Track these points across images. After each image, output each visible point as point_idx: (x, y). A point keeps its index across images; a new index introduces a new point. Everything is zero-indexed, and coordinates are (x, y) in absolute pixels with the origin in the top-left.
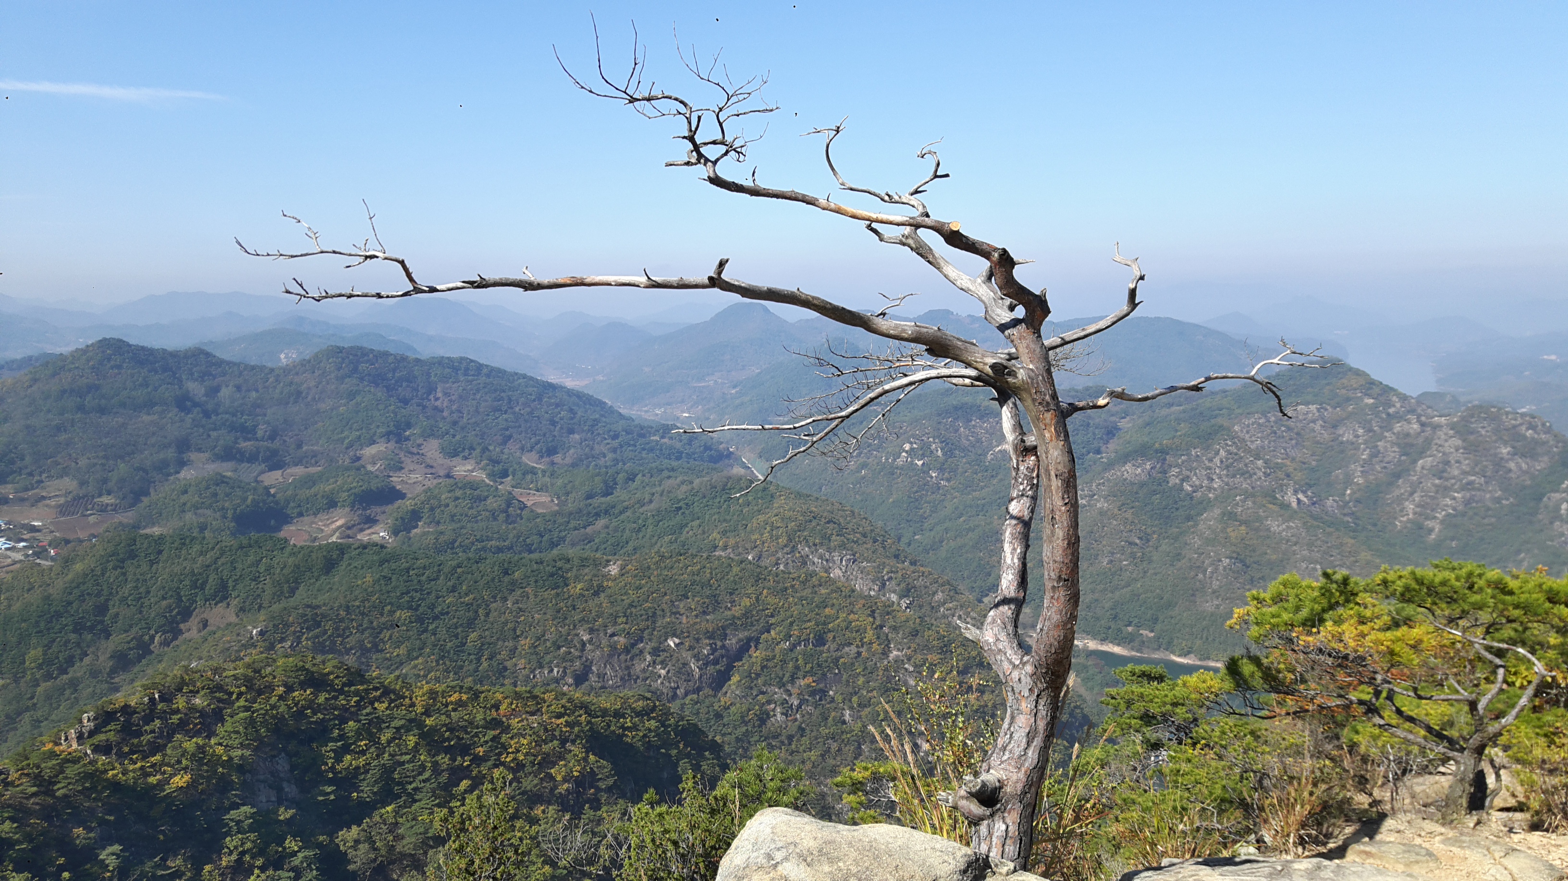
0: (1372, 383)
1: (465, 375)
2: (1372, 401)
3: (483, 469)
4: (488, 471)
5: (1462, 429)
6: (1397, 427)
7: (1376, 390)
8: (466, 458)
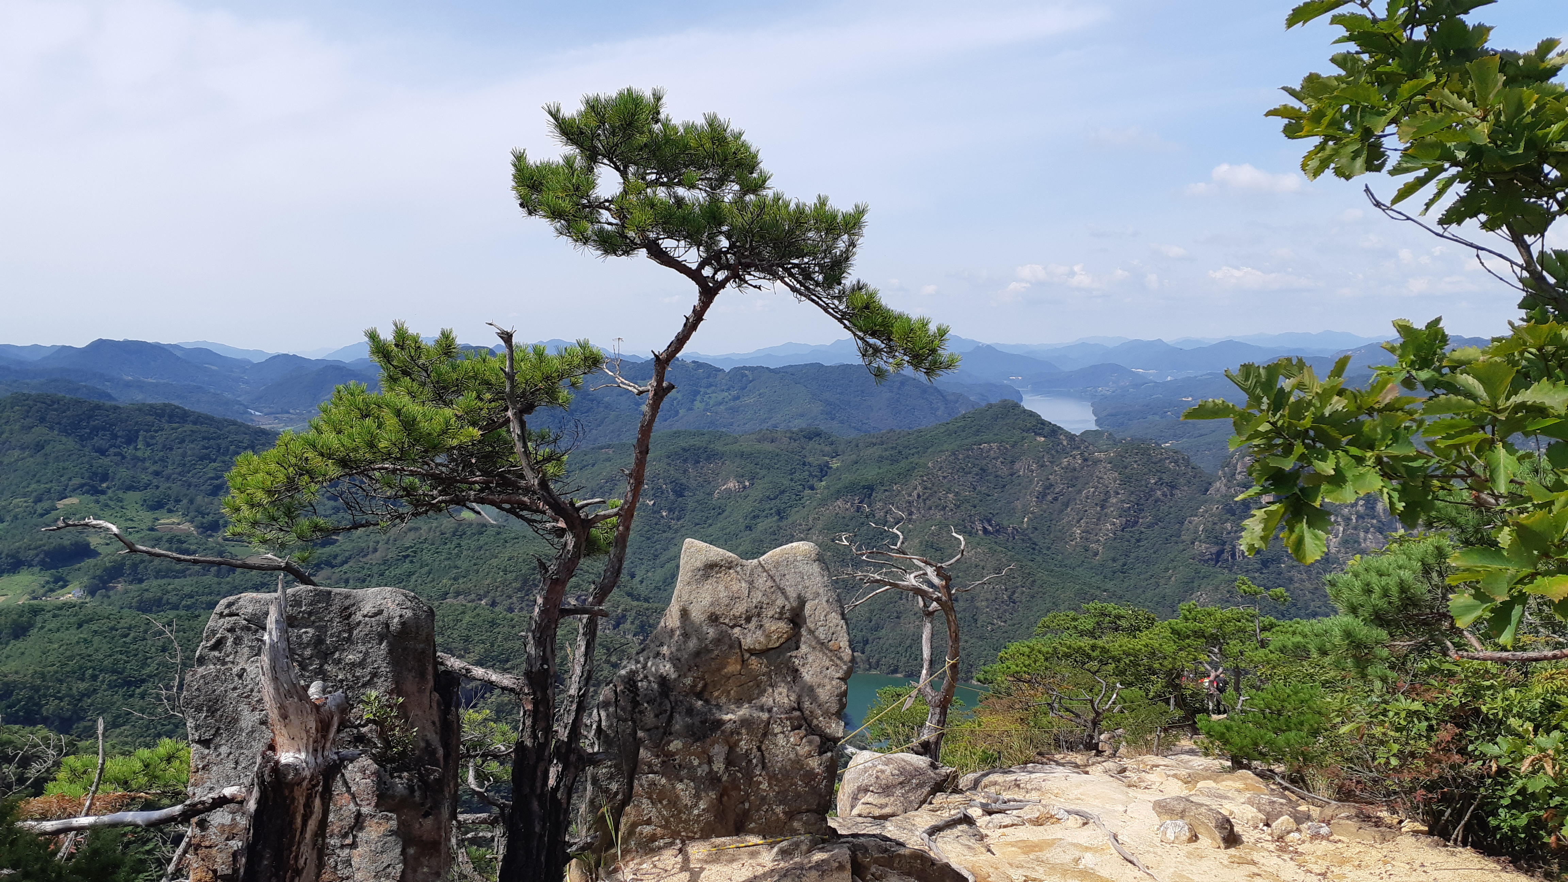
0: (1043, 423)
1: (169, 422)
2: (1043, 439)
3: (192, 522)
4: (195, 524)
5: (1119, 465)
6: (1065, 462)
7: (1047, 429)
8: (170, 511)
